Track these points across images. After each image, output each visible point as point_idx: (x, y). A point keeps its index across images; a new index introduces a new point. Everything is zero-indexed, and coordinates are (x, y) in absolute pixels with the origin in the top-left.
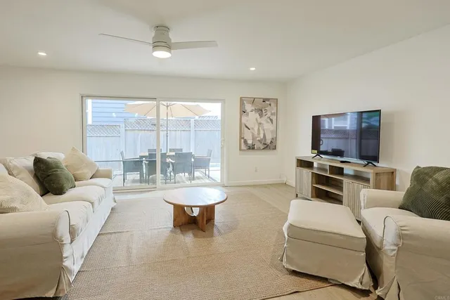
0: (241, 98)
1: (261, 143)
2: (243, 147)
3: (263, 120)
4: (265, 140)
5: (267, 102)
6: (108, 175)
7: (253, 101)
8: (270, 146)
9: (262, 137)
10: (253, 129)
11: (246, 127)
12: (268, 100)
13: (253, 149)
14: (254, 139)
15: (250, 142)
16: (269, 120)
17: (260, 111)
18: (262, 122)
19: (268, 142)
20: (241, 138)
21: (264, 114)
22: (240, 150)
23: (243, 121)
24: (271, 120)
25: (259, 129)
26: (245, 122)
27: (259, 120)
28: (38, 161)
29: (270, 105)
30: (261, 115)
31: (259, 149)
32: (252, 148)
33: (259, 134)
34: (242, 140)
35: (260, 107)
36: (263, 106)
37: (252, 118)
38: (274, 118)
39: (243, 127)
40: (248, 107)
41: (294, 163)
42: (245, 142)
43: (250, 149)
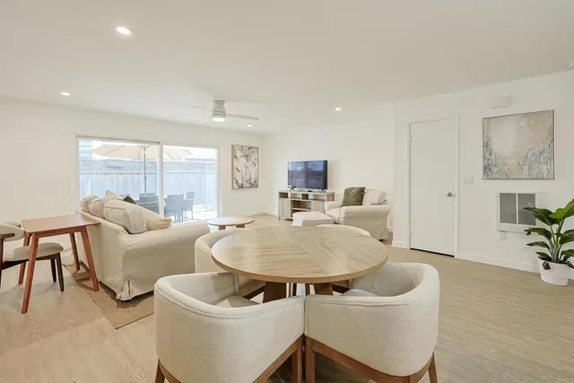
0: (232, 146)
1: (248, 183)
2: (236, 186)
3: (249, 164)
4: (251, 180)
5: (251, 150)
7: (242, 148)
8: (254, 185)
9: (248, 178)
10: (242, 171)
11: (237, 169)
12: (252, 148)
13: (243, 187)
14: (243, 179)
15: (240, 182)
16: (253, 164)
17: (247, 157)
19: (253, 181)
20: (233, 179)
21: (250, 159)
22: (233, 188)
23: (234, 164)
25: (246, 171)
26: (236, 165)
27: (246, 164)
29: (253, 152)
30: (247, 161)
31: (246, 187)
32: (241, 187)
33: (246, 175)
34: (234, 181)
35: (247, 153)
36: (249, 152)
37: (241, 162)
38: (256, 162)
39: (235, 169)
40: (239, 154)
41: (278, 195)
42: (237, 182)
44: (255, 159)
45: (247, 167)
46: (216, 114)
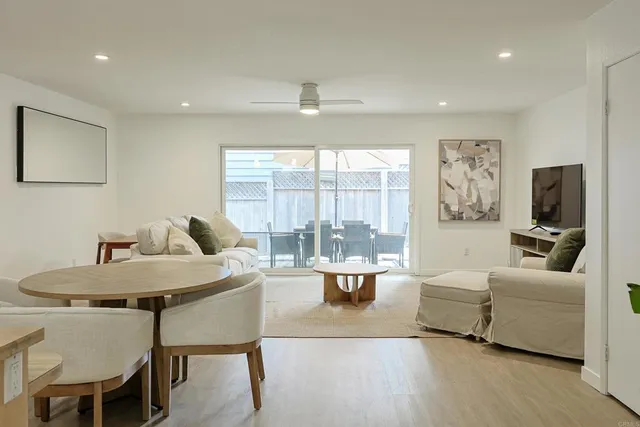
0: (440, 141)
1: (473, 210)
2: (444, 216)
3: (476, 174)
4: (481, 205)
5: (482, 146)
6: (253, 245)
7: (459, 145)
8: (489, 215)
9: (475, 201)
10: (459, 188)
11: (448, 185)
12: (485, 142)
13: (461, 218)
14: (460, 203)
15: (455, 208)
16: (486, 174)
17: (471, 161)
18: (474, 178)
19: (486, 208)
20: (441, 202)
21: (478, 165)
22: (440, 220)
23: (443, 176)
24: (491, 175)
25: (469, 189)
26: (446, 178)
27: (470, 174)
28: (193, 221)
29: (488, 150)
30: (473, 167)
31: (470, 219)
32: (457, 217)
33: (469, 195)
34: (442, 205)
35: (471, 153)
36: (476, 152)
37: (458, 171)
38: (495, 171)
39: (445, 185)
40: (452, 155)
41: (509, 239)
42: (447, 208)
43: (454, 219)
44: (492, 164)
45: (471, 180)
46: (304, 103)
